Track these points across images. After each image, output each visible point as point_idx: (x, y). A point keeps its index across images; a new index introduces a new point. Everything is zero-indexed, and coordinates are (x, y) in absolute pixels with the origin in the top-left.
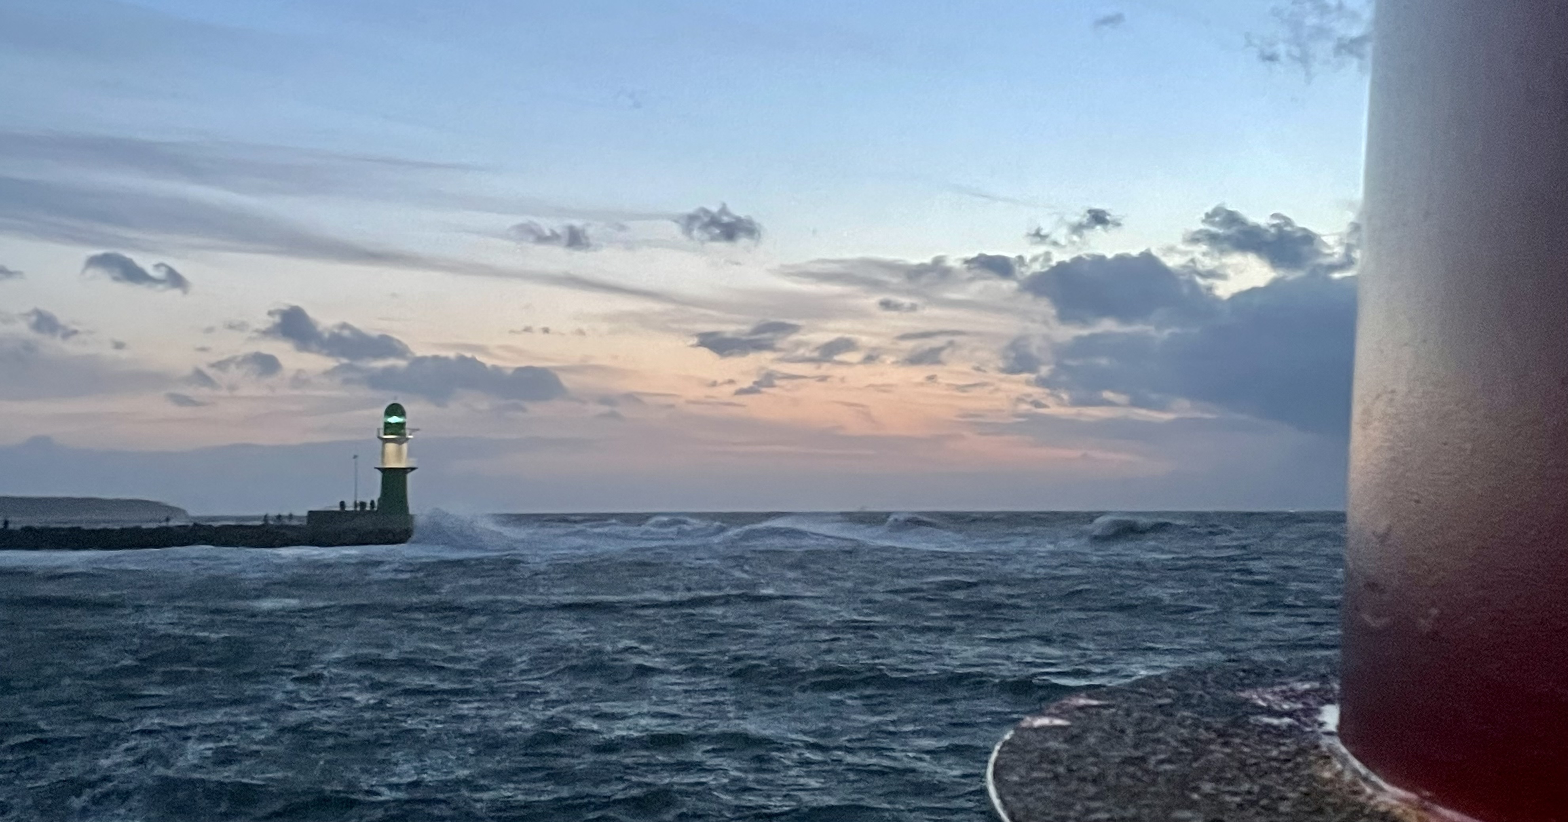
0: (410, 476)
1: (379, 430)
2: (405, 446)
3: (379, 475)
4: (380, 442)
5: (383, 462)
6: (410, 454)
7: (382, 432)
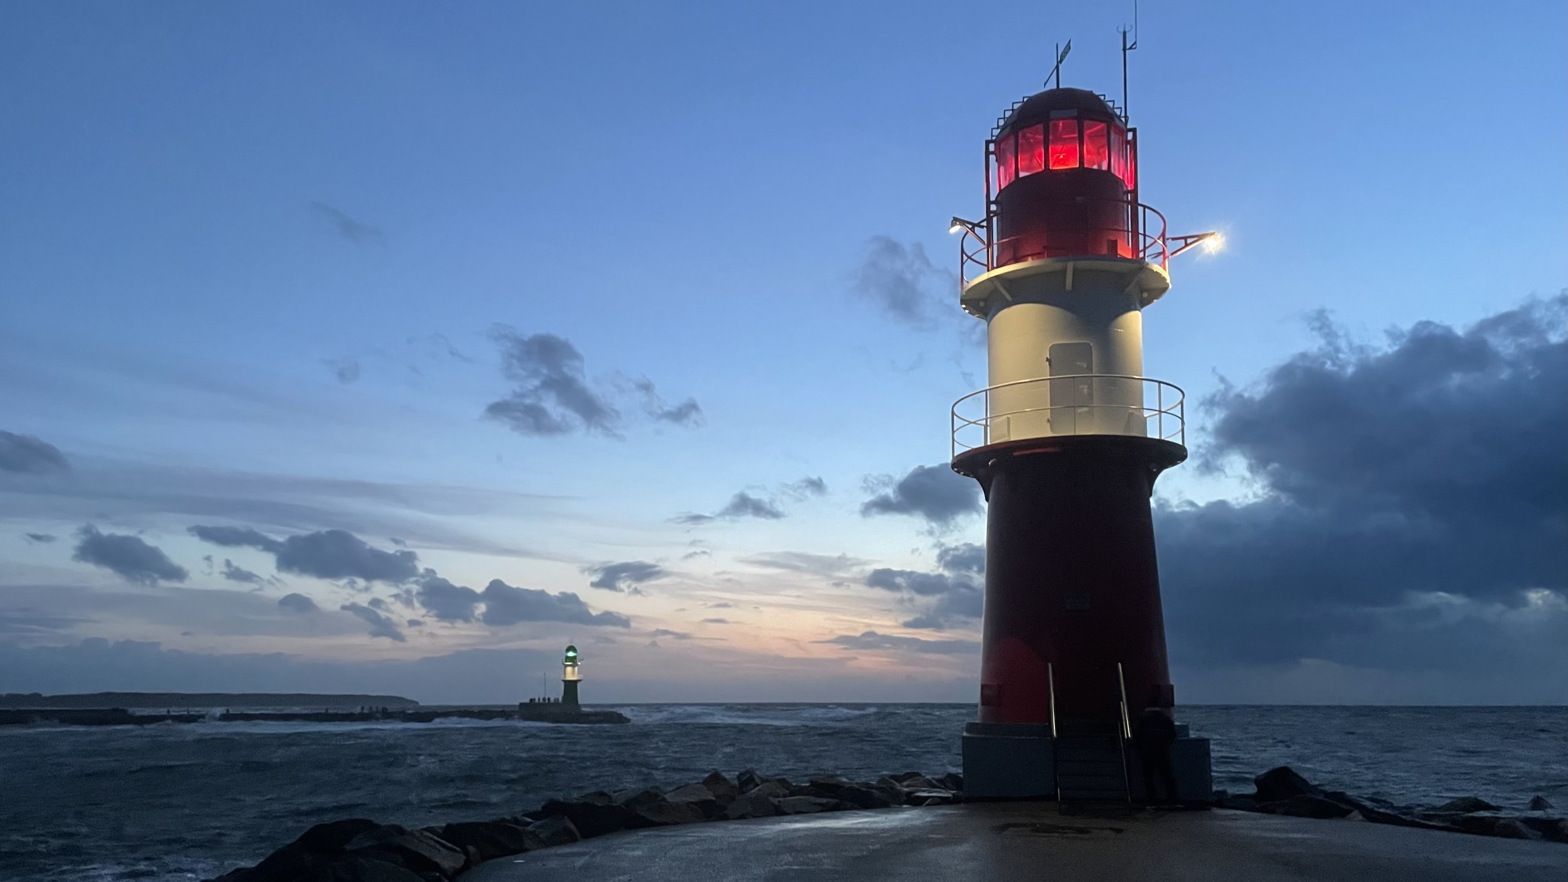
0: (579, 684)
1: (563, 660)
2: (576, 668)
3: (562, 685)
4: (563, 667)
5: (565, 677)
6: (579, 673)
7: (564, 660)
